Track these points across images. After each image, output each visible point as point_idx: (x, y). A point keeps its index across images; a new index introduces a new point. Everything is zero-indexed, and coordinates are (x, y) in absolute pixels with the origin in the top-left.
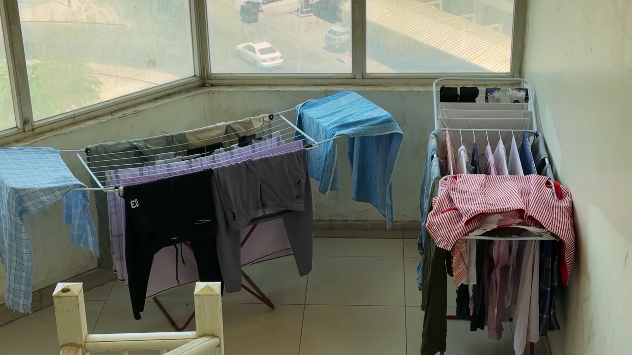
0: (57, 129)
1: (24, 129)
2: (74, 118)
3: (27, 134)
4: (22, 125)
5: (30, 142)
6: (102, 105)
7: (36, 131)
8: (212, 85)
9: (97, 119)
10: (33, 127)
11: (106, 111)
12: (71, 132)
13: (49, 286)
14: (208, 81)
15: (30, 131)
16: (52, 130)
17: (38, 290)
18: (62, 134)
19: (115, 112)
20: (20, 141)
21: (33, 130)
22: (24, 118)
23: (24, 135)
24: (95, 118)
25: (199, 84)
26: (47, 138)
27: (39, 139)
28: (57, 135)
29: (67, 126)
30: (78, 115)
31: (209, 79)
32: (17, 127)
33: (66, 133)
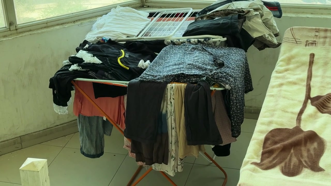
0: (34, 30)
1: (10, 28)
2: (47, 23)
3: (12, 32)
4: (9, 26)
5: (12, 38)
6: (68, 15)
7: (19, 31)
8: (148, 7)
9: (62, 25)
10: (17, 28)
11: (70, 20)
12: (42, 33)
13: (27, 134)
14: (146, 4)
15: (14, 30)
16: (30, 31)
17: (20, 137)
18: (36, 34)
19: (77, 21)
20: (7, 37)
21: (16, 30)
22: (10, 21)
23: (9, 33)
24: (62, 24)
25: (140, 6)
26: (25, 36)
27: (19, 36)
28: (32, 34)
29: (41, 28)
30: (50, 21)
31: (147, 3)
32: (6, 27)
33: (38, 33)
